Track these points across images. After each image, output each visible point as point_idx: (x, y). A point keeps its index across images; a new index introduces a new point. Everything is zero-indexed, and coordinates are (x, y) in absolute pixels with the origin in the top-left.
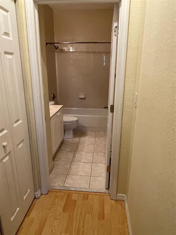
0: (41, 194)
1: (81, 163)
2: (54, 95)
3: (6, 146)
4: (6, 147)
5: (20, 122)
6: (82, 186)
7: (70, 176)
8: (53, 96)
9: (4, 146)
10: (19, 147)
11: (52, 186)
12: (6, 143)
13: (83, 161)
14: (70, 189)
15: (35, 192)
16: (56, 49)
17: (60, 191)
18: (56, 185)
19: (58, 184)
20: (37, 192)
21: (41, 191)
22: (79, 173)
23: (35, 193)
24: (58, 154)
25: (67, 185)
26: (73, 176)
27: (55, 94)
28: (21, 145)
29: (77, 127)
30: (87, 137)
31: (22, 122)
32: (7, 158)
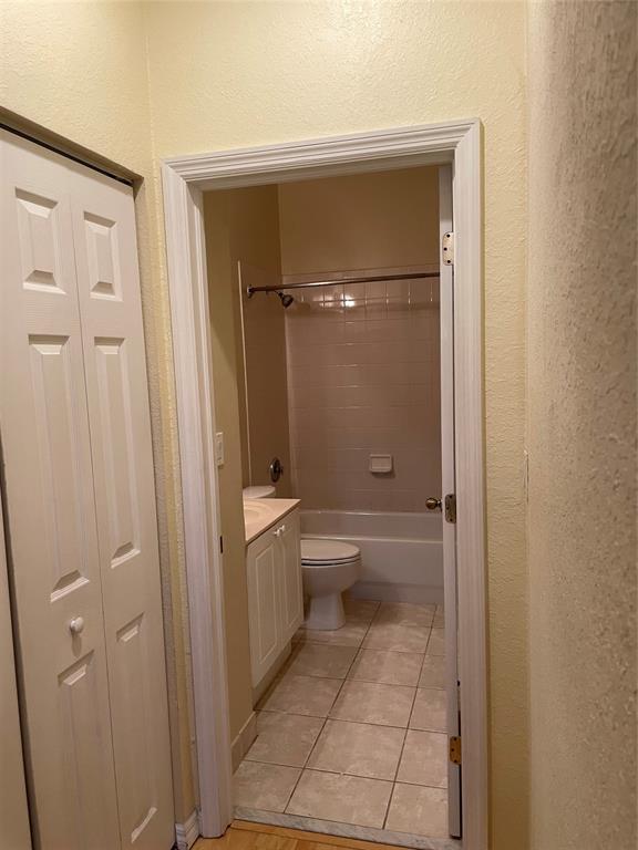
0: (200, 836)
1: (363, 728)
2: (277, 464)
3: (81, 631)
4: (81, 635)
5: (135, 552)
6: (354, 817)
7: (314, 774)
8: (275, 467)
9: (72, 630)
10: (126, 640)
11: (241, 809)
12: (79, 619)
13: (371, 718)
14: (310, 825)
15: (176, 822)
16: (287, 305)
17: (270, 829)
18: (257, 804)
19: (263, 802)
20: (183, 823)
21: (197, 820)
22: (352, 766)
23: (179, 828)
24: (278, 688)
25: (299, 810)
26: (326, 776)
27: (279, 458)
28: (133, 632)
29: (357, 583)
30: (398, 627)
31: (139, 555)
32: (80, 674)
